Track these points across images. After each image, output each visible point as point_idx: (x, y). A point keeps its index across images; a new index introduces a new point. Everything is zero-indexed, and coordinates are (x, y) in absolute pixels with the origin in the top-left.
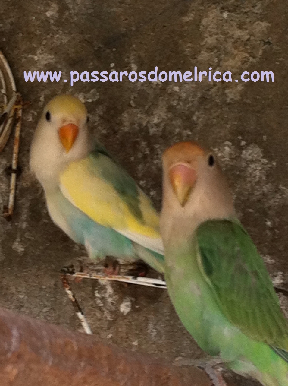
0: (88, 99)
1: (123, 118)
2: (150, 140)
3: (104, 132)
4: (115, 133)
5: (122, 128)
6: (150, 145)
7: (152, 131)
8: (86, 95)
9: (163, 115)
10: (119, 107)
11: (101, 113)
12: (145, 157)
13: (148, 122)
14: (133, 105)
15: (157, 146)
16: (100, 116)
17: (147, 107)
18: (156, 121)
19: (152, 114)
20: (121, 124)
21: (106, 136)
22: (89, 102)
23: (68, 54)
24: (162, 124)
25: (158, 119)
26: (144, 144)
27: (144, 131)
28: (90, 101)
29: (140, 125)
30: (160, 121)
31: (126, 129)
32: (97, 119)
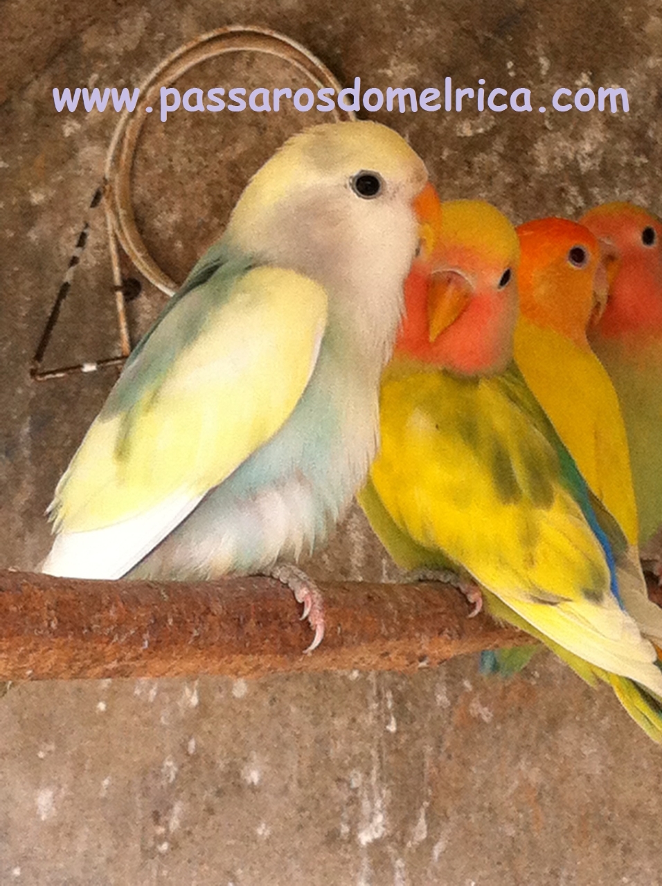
0: (478, 128)
1: (537, 153)
2: (583, 182)
3: (509, 180)
4: (526, 178)
5: (537, 169)
6: (584, 192)
7: (585, 166)
8: (473, 122)
9: (600, 137)
10: (529, 135)
11: (501, 149)
12: (578, 212)
13: (577, 152)
14: (549, 127)
15: (596, 191)
16: (500, 154)
17: (571, 127)
18: (588, 148)
19: (582, 138)
20: (533, 162)
21: (513, 186)
22: (480, 134)
23: (438, 59)
24: (601, 152)
25: (592, 144)
26: (573, 190)
27: (571, 167)
28: (481, 131)
29: (564, 158)
30: (595, 147)
31: (543, 170)
32: (495, 159)
